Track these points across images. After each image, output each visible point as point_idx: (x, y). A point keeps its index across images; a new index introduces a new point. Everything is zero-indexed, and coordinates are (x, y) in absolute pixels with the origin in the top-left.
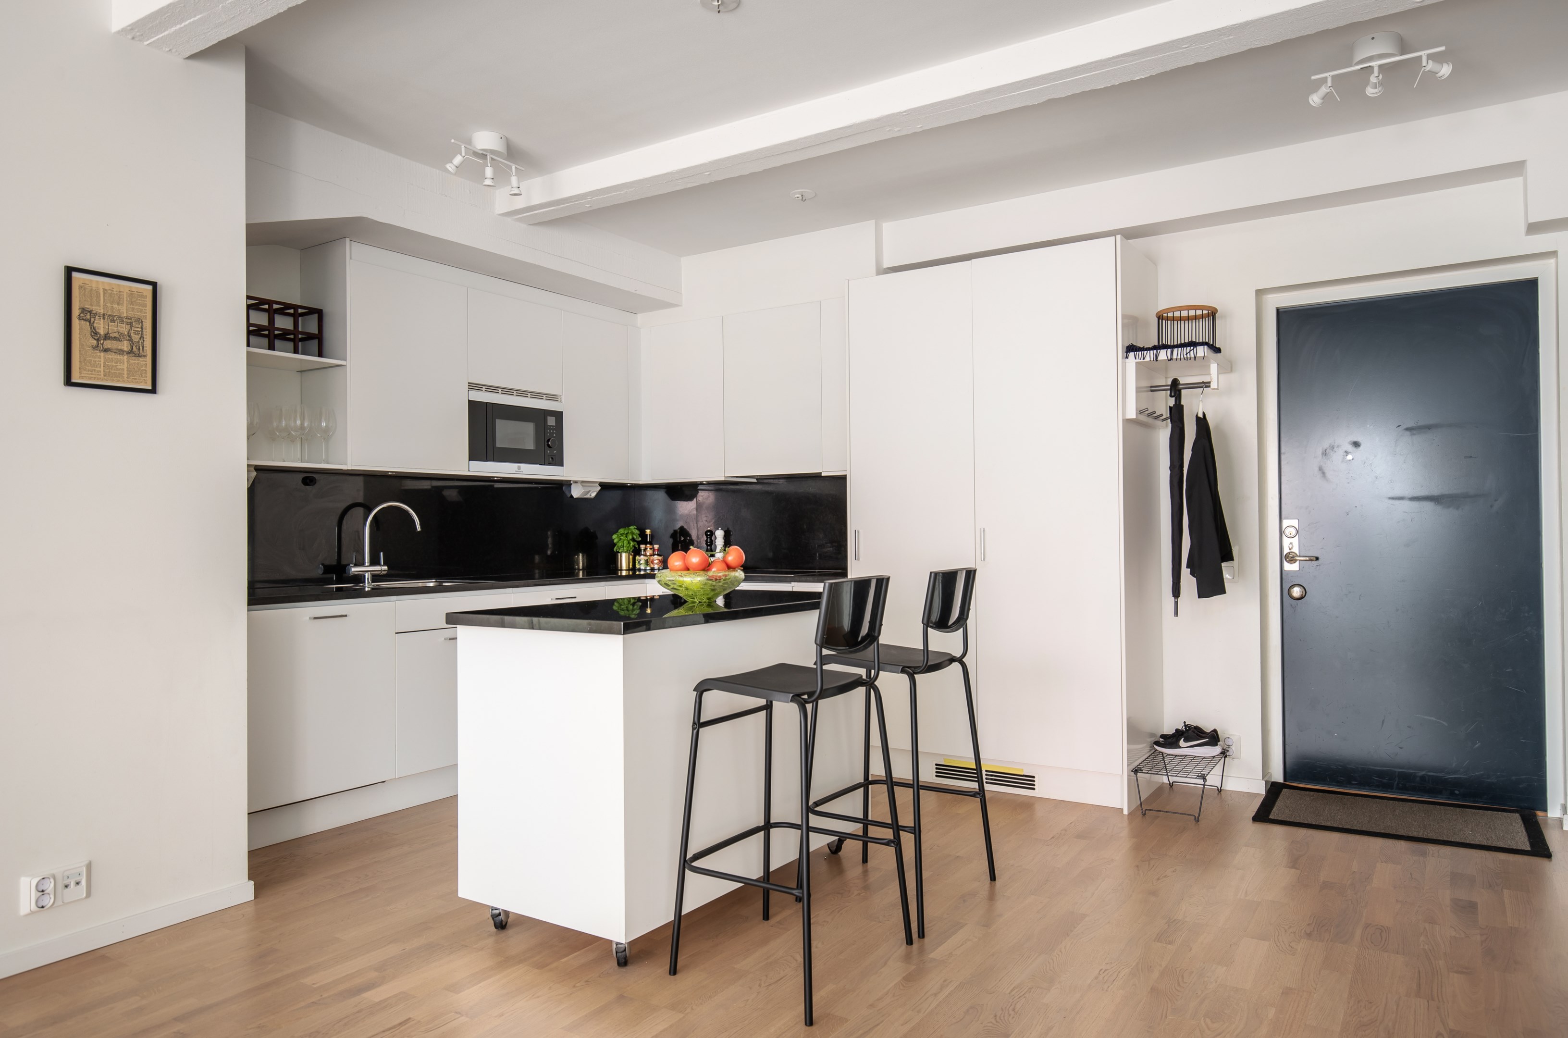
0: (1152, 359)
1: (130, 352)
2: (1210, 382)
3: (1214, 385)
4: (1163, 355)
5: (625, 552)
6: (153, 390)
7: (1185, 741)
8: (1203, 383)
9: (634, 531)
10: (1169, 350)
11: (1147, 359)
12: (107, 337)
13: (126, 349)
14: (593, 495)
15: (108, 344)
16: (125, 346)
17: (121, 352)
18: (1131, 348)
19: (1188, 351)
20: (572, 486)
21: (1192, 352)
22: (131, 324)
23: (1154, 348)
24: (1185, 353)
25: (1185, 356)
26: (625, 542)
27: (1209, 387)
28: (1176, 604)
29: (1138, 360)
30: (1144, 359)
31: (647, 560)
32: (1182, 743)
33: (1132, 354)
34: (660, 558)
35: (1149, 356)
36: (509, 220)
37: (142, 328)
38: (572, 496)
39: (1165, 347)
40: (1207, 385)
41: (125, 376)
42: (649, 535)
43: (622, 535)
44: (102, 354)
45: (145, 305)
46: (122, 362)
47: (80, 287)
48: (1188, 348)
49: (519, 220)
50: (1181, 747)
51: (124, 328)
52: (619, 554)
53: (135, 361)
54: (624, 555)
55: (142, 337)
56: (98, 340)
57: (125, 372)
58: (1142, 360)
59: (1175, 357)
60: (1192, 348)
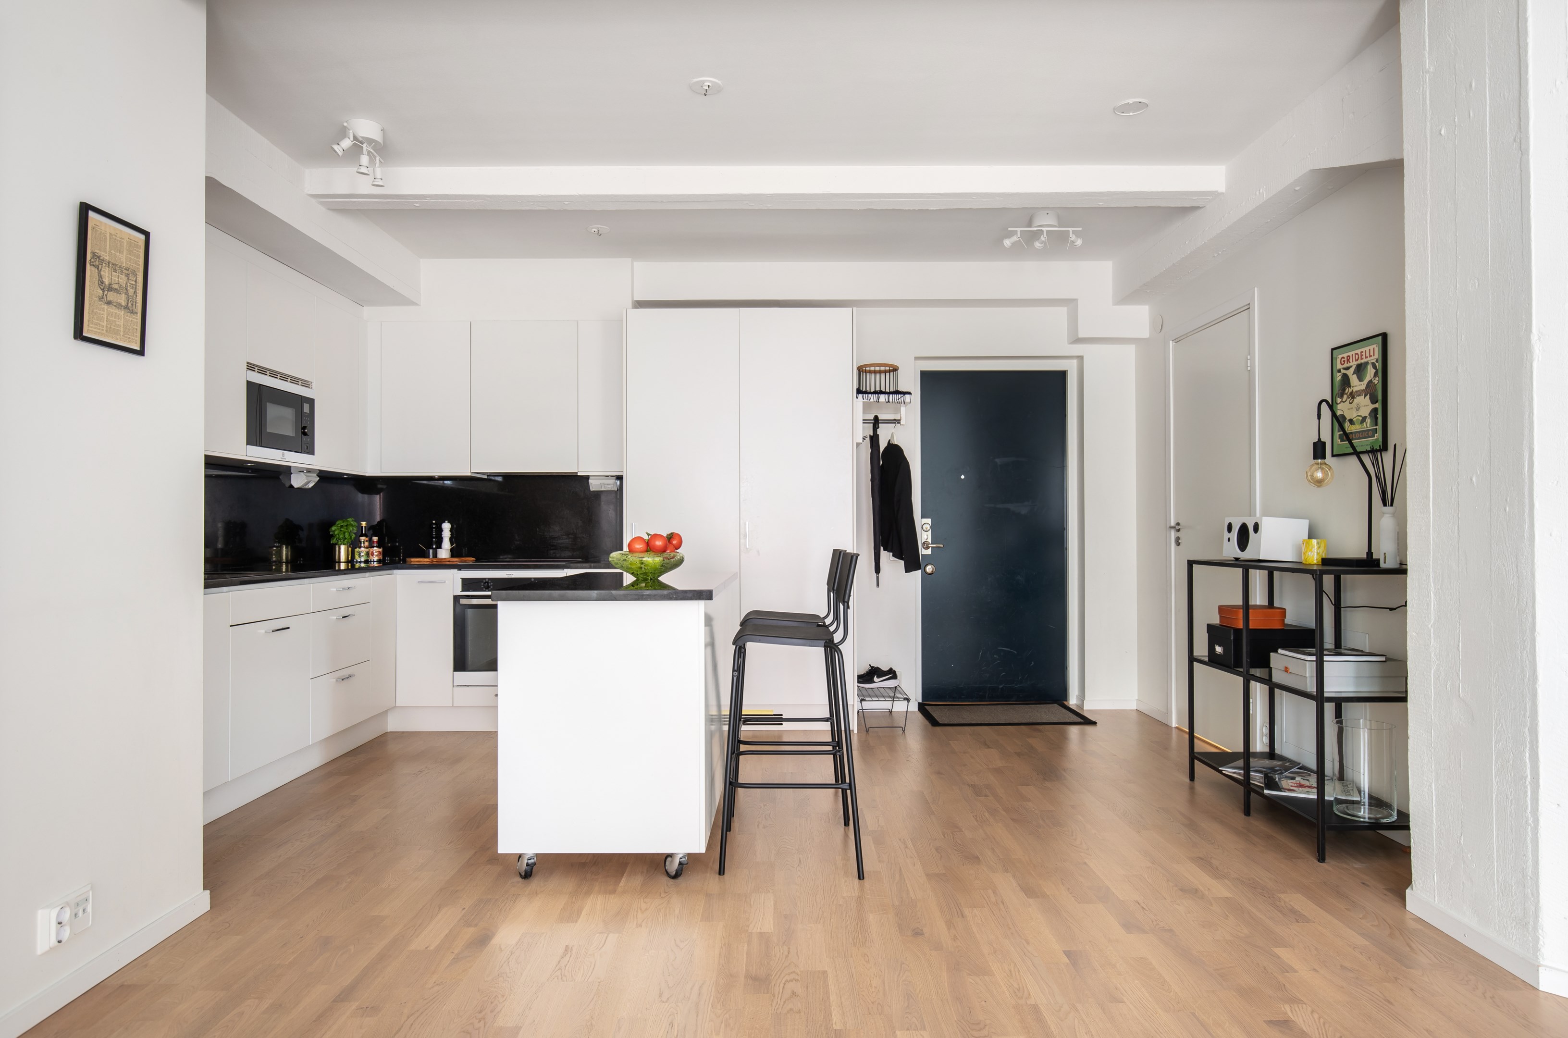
0: (875, 401)
1: (126, 307)
2: (900, 420)
3: (902, 422)
4: (883, 398)
5: (344, 544)
6: (141, 352)
7: (878, 677)
8: (895, 420)
9: (352, 523)
10: (886, 395)
11: (872, 400)
12: (110, 288)
13: (123, 304)
14: (311, 485)
15: (111, 296)
16: (122, 299)
17: (118, 306)
18: (859, 391)
19: (900, 396)
20: (292, 475)
21: (902, 398)
22: (127, 275)
23: (875, 392)
24: (897, 399)
25: (898, 401)
26: (346, 534)
27: (900, 423)
28: (878, 578)
29: (865, 400)
30: (869, 400)
31: (368, 552)
32: (876, 679)
33: (860, 396)
34: (381, 550)
35: (873, 398)
36: (314, 201)
37: (136, 281)
38: (292, 486)
39: (885, 393)
40: (897, 421)
41: (122, 333)
42: (365, 527)
43: (342, 527)
44: (105, 307)
45: (138, 257)
46: (118, 317)
47: (93, 228)
48: (900, 395)
49: (323, 204)
50: (875, 682)
51: (123, 280)
52: (337, 546)
53: (130, 317)
54: (343, 548)
55: (135, 292)
56: (103, 290)
57: (122, 329)
58: (868, 401)
59: (891, 400)
60: (902, 395)
